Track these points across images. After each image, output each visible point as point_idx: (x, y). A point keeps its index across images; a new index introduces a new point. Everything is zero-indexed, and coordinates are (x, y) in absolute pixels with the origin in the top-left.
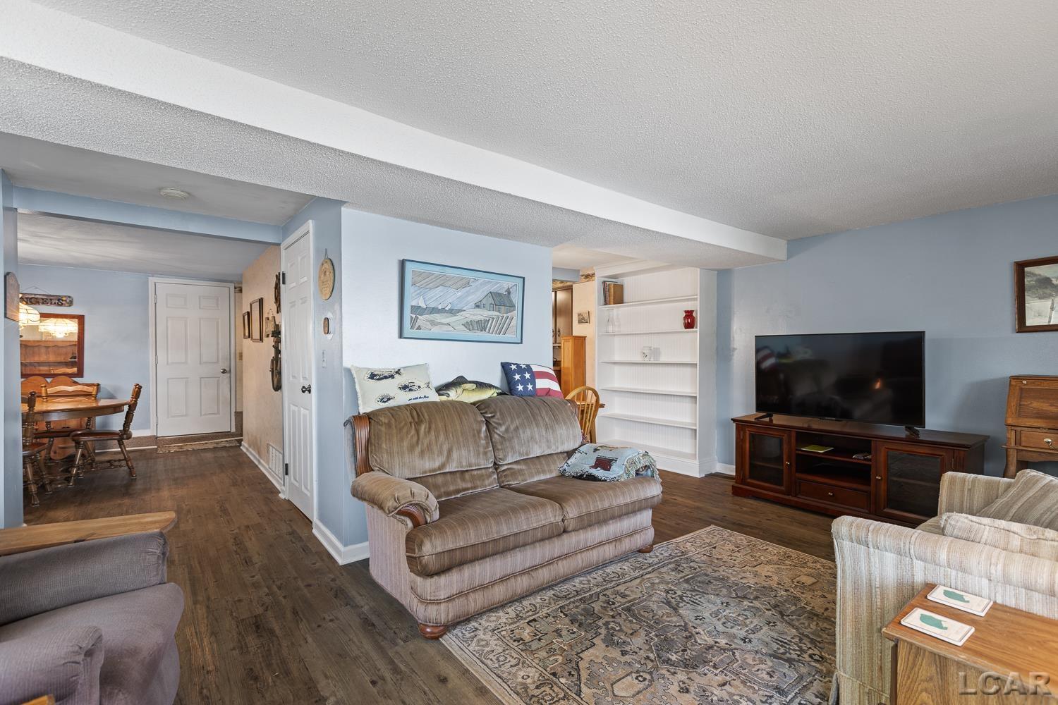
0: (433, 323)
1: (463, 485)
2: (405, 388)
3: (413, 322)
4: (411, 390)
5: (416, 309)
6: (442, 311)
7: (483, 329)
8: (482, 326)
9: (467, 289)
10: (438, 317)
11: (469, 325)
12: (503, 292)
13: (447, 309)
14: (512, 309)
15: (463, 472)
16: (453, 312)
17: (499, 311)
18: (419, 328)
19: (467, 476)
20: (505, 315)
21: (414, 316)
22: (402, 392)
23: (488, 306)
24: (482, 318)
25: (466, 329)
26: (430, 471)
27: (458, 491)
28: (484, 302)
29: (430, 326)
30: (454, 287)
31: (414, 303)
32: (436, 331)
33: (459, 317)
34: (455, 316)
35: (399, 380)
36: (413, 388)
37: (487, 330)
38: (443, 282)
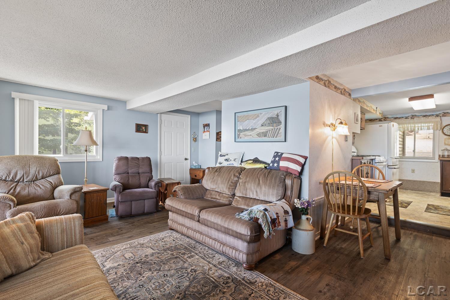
0: (246, 135)
1: (218, 197)
2: (226, 160)
3: (239, 135)
4: (228, 161)
5: (240, 131)
6: (249, 130)
7: (265, 136)
8: (265, 134)
9: (257, 119)
10: (247, 133)
11: (259, 135)
12: (275, 116)
13: (250, 129)
14: (279, 124)
15: (221, 193)
16: (253, 129)
17: (273, 126)
18: (241, 138)
19: (221, 195)
20: (276, 128)
21: (239, 133)
22: (225, 161)
23: (267, 125)
24: (265, 131)
25: (257, 136)
26: (212, 189)
27: (214, 198)
28: (265, 123)
29: (244, 137)
30: (253, 119)
31: (239, 129)
32: (246, 139)
33: (255, 132)
34: (253, 131)
35: (226, 157)
36: (229, 160)
37: (267, 136)
38: (248, 118)
